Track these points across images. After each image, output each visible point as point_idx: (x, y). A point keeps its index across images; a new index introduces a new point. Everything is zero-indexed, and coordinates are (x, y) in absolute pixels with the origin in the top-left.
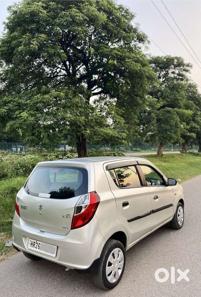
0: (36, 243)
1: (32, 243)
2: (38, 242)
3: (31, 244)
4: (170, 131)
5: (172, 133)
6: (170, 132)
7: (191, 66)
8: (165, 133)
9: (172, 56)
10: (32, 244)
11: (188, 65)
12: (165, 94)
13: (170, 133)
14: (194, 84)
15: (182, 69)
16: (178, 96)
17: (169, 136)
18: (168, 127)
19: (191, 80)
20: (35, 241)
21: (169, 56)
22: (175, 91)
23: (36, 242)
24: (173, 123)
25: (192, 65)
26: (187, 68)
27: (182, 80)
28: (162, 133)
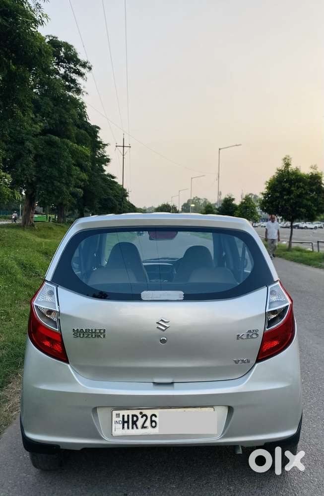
0: (140, 416)
1: (126, 419)
2: (149, 413)
3: (124, 422)
4: (58, 179)
5: (62, 185)
6: (59, 181)
7: (90, 68)
8: (49, 183)
9: (59, 39)
10: (128, 422)
11: (84, 65)
12: (45, 109)
13: (59, 184)
14: (80, 101)
15: (72, 68)
16: (66, 117)
17: (58, 189)
18: (56, 173)
19: (84, 92)
20: (137, 412)
21: (54, 37)
22: (61, 106)
23: (141, 413)
24: (63, 165)
25: (91, 66)
26: (82, 70)
27: (69, 88)
28: (44, 181)
